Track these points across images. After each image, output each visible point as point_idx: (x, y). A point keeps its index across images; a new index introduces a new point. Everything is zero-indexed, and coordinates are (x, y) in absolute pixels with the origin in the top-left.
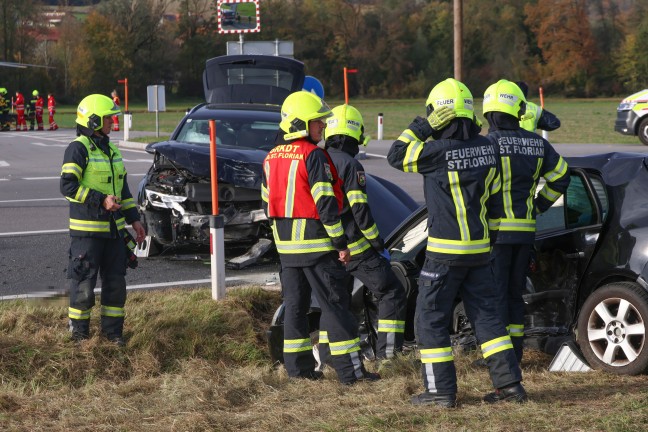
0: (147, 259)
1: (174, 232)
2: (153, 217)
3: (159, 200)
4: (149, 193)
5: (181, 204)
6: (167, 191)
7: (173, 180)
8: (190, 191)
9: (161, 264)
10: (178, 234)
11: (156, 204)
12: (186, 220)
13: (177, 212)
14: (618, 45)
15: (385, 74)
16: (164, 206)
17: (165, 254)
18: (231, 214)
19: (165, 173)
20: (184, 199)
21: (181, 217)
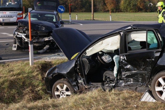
0: (16, 51)
1: (23, 44)
2: (18, 39)
3: (19, 35)
4: (16, 33)
5: (25, 36)
6: (21, 32)
7: (23, 29)
8: (27, 33)
9: (19, 52)
10: (24, 44)
11: (18, 36)
12: (26, 40)
13: (24, 38)
14: (120, 3)
15: (77, 8)
16: (20, 36)
17: (21, 49)
18: (38, 39)
19: (21, 28)
20: (25, 35)
21: (25, 40)
